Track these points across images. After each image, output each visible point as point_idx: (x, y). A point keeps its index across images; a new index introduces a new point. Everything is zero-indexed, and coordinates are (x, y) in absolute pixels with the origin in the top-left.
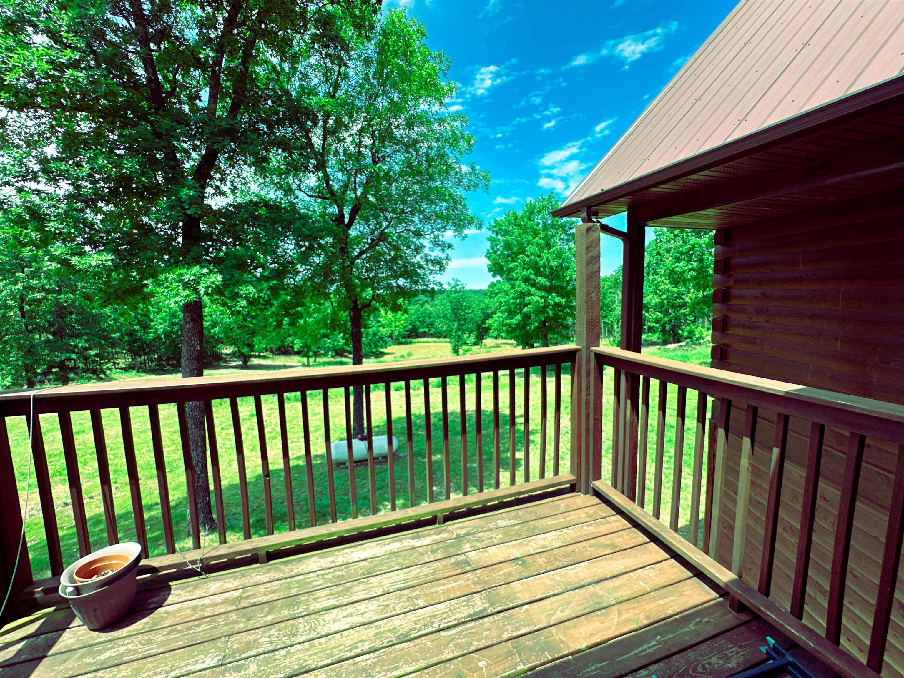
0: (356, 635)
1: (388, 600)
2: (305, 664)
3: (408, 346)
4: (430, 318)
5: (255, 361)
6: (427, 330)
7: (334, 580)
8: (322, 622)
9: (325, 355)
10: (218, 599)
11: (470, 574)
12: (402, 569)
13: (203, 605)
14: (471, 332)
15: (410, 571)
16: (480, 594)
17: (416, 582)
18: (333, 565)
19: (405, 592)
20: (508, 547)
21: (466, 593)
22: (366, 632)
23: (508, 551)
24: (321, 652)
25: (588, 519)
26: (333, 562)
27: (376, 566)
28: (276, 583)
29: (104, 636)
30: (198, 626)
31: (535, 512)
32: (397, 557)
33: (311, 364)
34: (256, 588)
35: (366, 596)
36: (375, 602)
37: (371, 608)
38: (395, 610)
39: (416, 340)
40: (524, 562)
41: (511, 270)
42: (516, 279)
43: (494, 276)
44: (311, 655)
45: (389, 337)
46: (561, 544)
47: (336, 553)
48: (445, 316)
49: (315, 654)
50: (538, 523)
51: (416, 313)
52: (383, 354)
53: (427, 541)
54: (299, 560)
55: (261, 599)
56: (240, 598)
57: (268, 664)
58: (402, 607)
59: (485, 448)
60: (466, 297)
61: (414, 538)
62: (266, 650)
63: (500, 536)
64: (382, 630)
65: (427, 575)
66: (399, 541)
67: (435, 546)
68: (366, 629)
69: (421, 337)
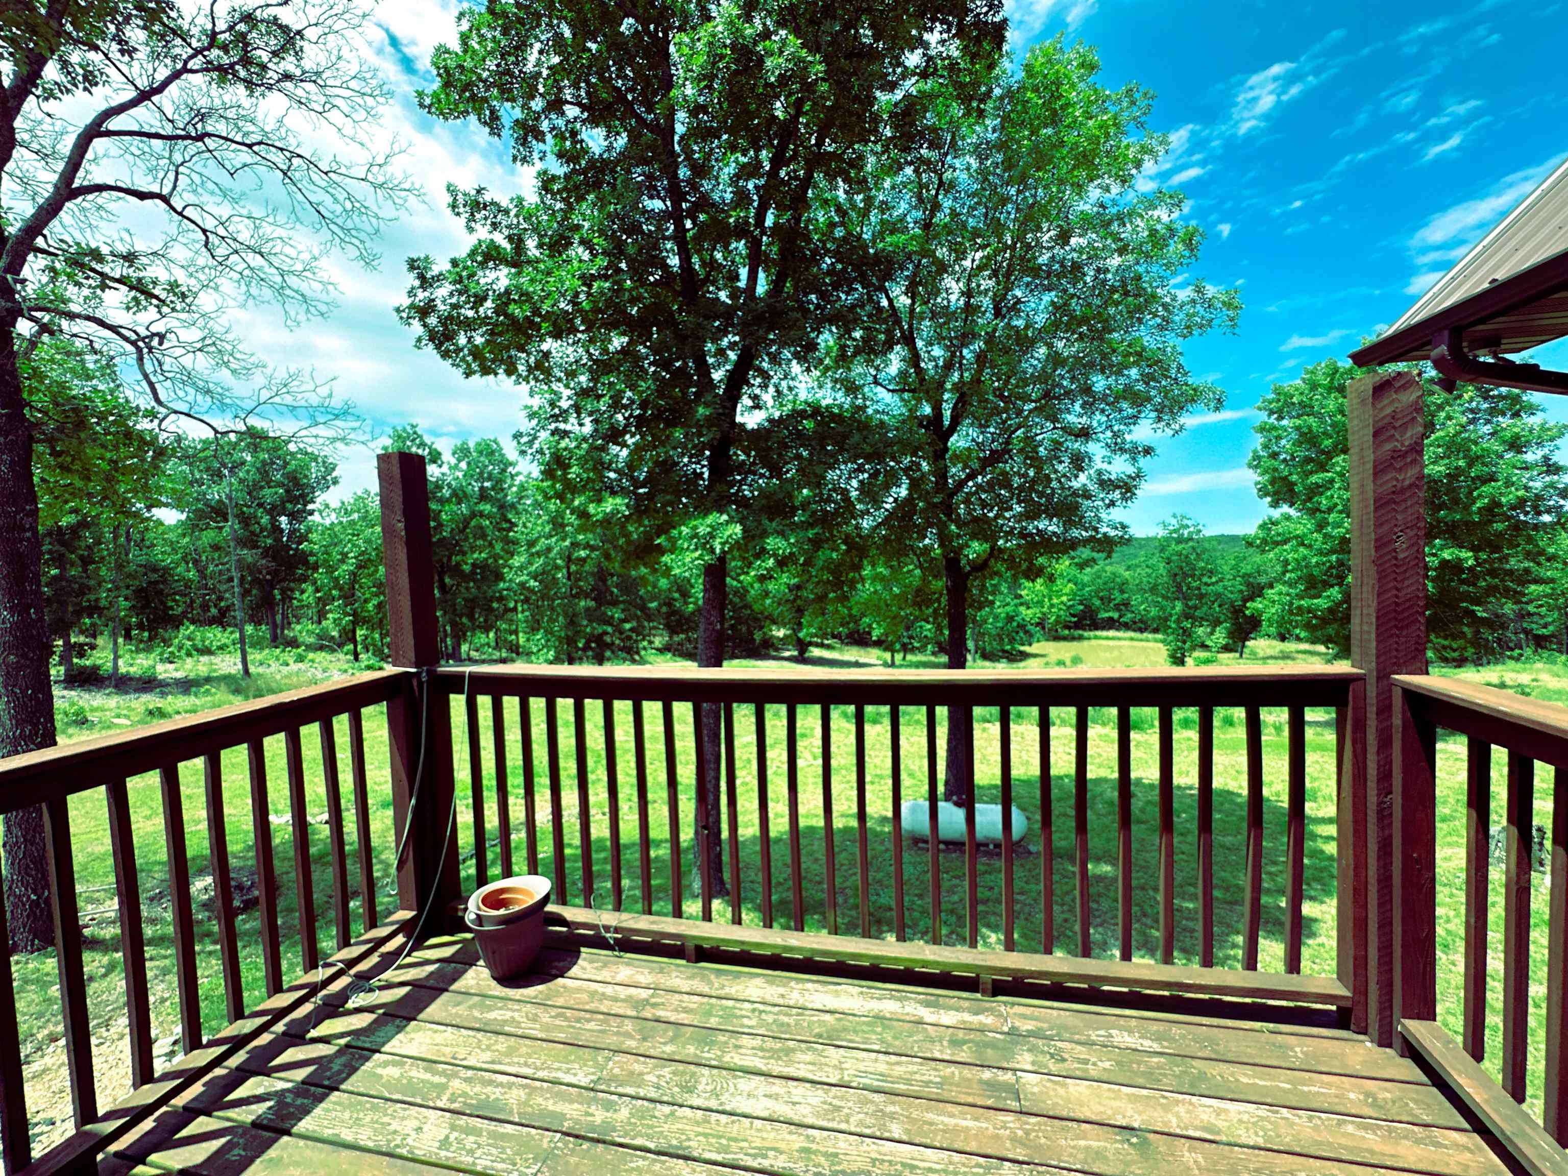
0: (772, 1135)
1: (842, 1098)
2: (686, 1144)
3: (1075, 643)
4: (1122, 592)
5: (816, 652)
6: (1116, 615)
7: (774, 1027)
8: (732, 1089)
9: (922, 650)
10: (623, 992)
11: (1010, 1117)
12: (886, 1053)
13: (603, 994)
14: (1216, 623)
15: (898, 1063)
16: (1017, 1167)
17: (902, 1087)
18: (781, 1001)
19: (876, 1097)
20: (1118, 1097)
21: (989, 1151)
22: (788, 1137)
23: (1116, 1104)
24: (713, 1136)
25: (1367, 1111)
26: (783, 996)
27: (845, 1030)
28: (696, 998)
29: (499, 990)
30: (588, 1021)
31: (1213, 1042)
32: (885, 1027)
33: (897, 662)
34: (669, 996)
35: (811, 1076)
36: (820, 1092)
37: (810, 1100)
38: (847, 1122)
39: (1092, 634)
40: (1144, 1143)
41: (1315, 491)
42: (1330, 510)
43: (1275, 504)
44: (699, 1134)
45: (1038, 624)
46: (1261, 1142)
47: (793, 984)
48: (1153, 590)
49: (706, 1135)
50: (1216, 1070)
51: (1093, 581)
52: (1024, 656)
53: (949, 1018)
54: (738, 975)
55: (669, 1014)
56: (646, 1002)
57: (643, 1118)
58: (861, 1123)
59: (1219, 874)
60: (1205, 551)
61: (928, 1005)
62: (649, 1096)
63: (1107, 1065)
64: (814, 1146)
65: (927, 1083)
66: (900, 999)
67: (961, 1034)
68: (790, 1133)
69: (1103, 628)
